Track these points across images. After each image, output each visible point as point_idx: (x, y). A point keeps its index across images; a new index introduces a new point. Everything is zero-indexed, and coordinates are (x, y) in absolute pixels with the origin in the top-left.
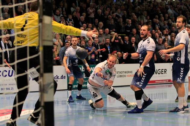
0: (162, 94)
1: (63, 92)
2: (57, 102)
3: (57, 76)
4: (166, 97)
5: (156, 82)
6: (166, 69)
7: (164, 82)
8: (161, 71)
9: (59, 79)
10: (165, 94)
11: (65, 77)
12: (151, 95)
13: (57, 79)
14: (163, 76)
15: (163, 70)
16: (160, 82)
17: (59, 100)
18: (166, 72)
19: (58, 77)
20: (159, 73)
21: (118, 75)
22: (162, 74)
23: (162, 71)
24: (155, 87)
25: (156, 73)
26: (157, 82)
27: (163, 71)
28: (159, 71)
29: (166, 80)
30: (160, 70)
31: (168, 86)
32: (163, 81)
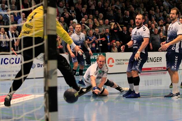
0: (157, 80)
2: (60, 88)
4: (161, 83)
6: (161, 58)
7: (159, 69)
8: (156, 59)
10: (160, 80)
12: (147, 81)
14: (158, 64)
15: (158, 58)
16: (155, 69)
17: (62, 86)
18: (161, 60)
20: (155, 61)
21: (116, 62)
22: (157, 61)
23: (157, 60)
24: (151, 74)
25: (152, 61)
26: (153, 69)
27: (158, 60)
28: (155, 59)
29: (161, 68)
30: (155, 58)
31: (163, 73)
32: (158, 69)
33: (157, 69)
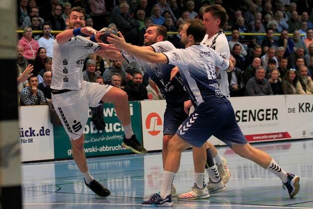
1: (45, 165)
2: (31, 189)
3: (30, 129)
5: (254, 138)
6: (276, 110)
7: (272, 138)
8: (264, 113)
9: (34, 135)
11: (48, 131)
12: (243, 168)
13: (31, 136)
14: (270, 124)
16: (263, 137)
17: (36, 185)
18: (277, 115)
19: (34, 131)
20: (261, 117)
22: (267, 119)
23: (268, 114)
25: (254, 119)
26: (257, 138)
27: (269, 114)
28: (261, 113)
29: (278, 134)
30: (262, 110)
32: (270, 137)
33: (268, 139)
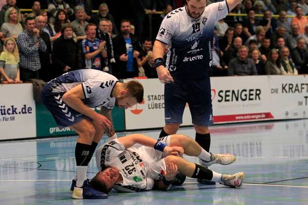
0: (251, 144)
1: (27, 143)
2: (13, 166)
3: (12, 106)
4: (260, 151)
5: (237, 118)
6: (259, 90)
7: (255, 119)
8: (247, 93)
9: (16, 113)
10: (257, 144)
11: (30, 109)
12: (225, 147)
13: (13, 113)
14: (253, 104)
15: (253, 90)
16: (246, 117)
17: (18, 162)
18: (260, 96)
19: (16, 109)
20: (244, 97)
21: (150, 102)
22: (250, 99)
23: (250, 95)
24: (234, 130)
25: (237, 99)
26: (239, 118)
27: (252, 95)
28: (244, 93)
29: (261, 114)
30: (245, 90)
32: (253, 117)
33: (251, 119)
